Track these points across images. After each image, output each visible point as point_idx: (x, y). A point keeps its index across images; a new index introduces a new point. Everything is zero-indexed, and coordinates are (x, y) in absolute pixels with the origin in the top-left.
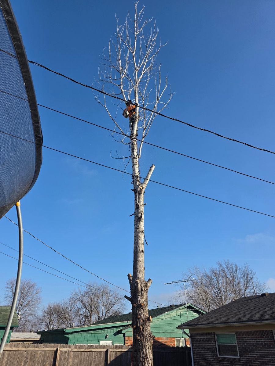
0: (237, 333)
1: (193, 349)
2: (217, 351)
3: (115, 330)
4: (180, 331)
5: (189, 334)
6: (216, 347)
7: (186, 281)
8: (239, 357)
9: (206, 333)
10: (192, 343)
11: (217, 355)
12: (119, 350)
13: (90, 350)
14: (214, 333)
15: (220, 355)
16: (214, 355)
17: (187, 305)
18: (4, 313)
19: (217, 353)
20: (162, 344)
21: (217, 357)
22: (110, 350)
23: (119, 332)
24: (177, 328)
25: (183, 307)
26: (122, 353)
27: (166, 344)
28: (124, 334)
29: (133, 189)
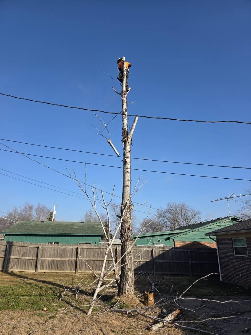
0: (247, 238)
1: (218, 250)
2: (234, 251)
3: (166, 237)
4: (208, 237)
5: (216, 240)
6: (233, 249)
7: (229, 198)
8: (248, 256)
9: (226, 239)
10: (218, 246)
11: (234, 254)
12: (162, 250)
13: (140, 249)
14: (232, 238)
15: (235, 254)
16: (232, 254)
17: (231, 218)
18: (97, 227)
19: (234, 253)
20: (208, 247)
21: (234, 256)
22: (154, 249)
23: (169, 238)
24: (206, 235)
25: (227, 219)
26: (164, 251)
27: (212, 247)
28: (173, 240)
29: (122, 140)
